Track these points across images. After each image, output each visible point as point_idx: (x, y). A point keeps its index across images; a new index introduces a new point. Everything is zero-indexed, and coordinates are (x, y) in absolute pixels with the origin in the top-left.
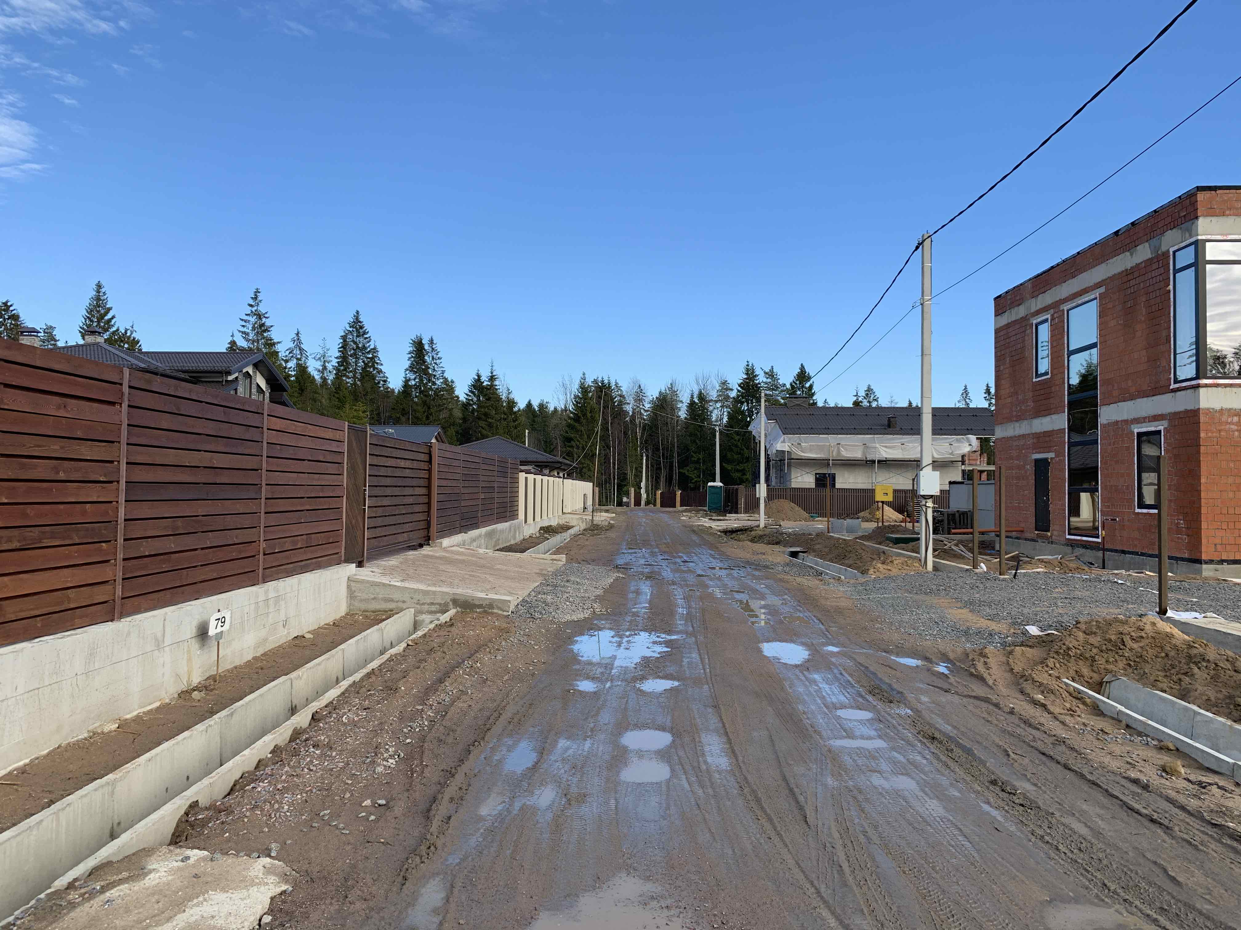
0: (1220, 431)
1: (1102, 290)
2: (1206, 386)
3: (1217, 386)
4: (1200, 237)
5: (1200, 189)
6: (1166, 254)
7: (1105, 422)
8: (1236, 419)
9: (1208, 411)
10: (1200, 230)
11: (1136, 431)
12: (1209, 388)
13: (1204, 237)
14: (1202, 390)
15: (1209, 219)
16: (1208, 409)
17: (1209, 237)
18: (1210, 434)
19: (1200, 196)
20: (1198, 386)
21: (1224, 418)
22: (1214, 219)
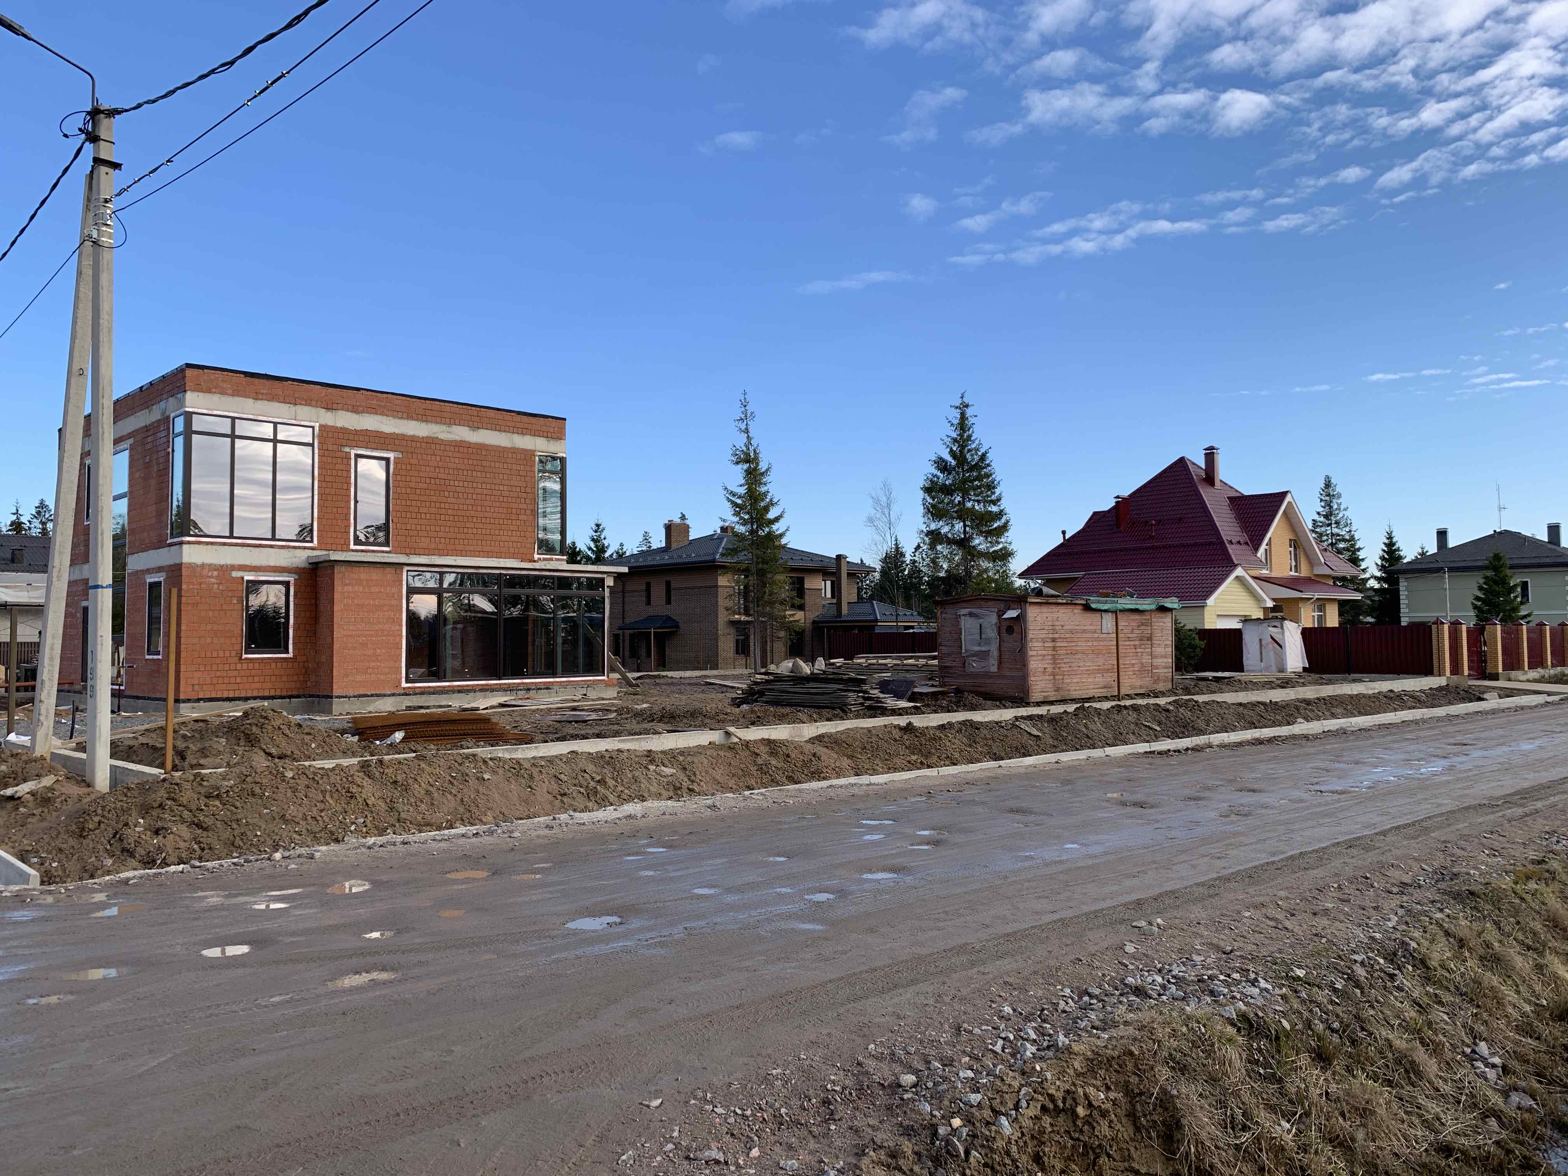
0: (200, 584)
1: (131, 441)
2: (189, 543)
3: (199, 543)
4: (187, 409)
5: (189, 366)
6: (168, 417)
7: (130, 571)
8: (215, 573)
9: (192, 566)
10: (188, 402)
11: (149, 580)
12: (192, 546)
13: (191, 410)
14: (184, 546)
15: (196, 394)
16: (190, 564)
17: (196, 410)
18: (191, 587)
19: (189, 373)
20: (181, 543)
21: (205, 572)
22: (201, 394)
